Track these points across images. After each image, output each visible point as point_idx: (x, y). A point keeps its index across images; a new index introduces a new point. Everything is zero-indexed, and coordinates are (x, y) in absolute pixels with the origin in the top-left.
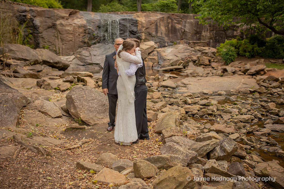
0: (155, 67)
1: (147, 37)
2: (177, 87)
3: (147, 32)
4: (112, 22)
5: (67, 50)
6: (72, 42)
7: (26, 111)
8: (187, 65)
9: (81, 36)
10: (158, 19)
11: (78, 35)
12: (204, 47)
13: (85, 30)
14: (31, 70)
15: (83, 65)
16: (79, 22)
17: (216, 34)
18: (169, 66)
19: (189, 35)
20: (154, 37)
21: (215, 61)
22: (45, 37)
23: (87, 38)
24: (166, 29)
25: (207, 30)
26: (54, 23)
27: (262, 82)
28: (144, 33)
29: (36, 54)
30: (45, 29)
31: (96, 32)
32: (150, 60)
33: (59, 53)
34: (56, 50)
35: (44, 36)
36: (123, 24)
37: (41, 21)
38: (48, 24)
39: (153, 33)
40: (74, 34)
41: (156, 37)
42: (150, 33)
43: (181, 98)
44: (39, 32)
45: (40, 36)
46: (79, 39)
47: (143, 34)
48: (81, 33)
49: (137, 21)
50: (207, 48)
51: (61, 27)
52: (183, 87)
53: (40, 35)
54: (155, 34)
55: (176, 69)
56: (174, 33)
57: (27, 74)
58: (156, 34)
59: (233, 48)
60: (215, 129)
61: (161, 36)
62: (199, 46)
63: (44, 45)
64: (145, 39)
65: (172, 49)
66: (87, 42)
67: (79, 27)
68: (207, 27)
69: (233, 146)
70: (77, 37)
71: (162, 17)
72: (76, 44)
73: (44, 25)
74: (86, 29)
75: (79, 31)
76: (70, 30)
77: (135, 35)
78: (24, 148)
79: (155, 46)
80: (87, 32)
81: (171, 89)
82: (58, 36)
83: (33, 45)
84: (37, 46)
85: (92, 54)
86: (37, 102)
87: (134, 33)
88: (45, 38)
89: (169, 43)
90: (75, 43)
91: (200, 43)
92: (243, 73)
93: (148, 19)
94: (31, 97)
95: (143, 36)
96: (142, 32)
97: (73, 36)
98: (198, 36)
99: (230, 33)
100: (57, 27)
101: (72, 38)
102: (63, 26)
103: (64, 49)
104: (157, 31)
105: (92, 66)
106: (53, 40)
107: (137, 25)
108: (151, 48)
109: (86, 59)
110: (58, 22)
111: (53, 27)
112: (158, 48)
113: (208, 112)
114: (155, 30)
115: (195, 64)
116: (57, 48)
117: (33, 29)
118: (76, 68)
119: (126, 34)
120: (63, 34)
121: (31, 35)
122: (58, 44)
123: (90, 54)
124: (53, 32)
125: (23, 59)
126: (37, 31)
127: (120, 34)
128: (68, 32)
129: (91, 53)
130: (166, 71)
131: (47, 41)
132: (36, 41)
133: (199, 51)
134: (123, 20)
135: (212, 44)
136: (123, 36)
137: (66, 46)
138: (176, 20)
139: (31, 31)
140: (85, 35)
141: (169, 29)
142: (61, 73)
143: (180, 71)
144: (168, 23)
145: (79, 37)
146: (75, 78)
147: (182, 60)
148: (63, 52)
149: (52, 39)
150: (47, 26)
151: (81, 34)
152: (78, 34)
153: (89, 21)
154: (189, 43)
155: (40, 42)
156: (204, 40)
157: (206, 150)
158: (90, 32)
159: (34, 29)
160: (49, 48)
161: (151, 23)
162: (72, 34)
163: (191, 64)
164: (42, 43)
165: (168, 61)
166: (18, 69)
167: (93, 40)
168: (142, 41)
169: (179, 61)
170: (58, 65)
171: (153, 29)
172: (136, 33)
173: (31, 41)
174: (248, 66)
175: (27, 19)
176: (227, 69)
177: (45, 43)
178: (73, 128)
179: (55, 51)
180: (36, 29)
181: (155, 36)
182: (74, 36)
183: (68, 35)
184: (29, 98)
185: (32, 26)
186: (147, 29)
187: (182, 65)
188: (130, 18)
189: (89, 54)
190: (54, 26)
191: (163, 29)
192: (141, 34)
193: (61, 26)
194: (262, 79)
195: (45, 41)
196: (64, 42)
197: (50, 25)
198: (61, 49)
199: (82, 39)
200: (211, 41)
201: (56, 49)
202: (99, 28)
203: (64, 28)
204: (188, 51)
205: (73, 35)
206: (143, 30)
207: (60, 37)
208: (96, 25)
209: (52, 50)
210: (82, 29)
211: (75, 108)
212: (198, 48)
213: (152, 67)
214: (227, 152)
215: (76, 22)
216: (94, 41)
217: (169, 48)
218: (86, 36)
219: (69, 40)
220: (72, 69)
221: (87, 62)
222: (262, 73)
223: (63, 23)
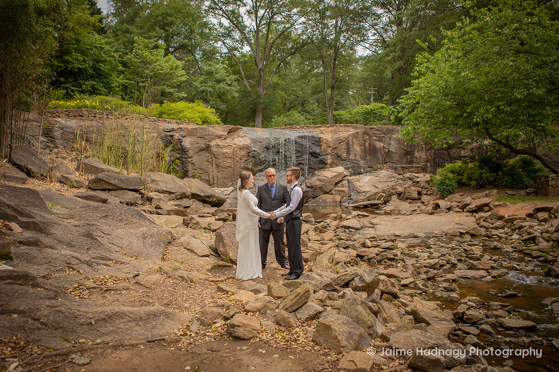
0: (345, 202)
1: (335, 161)
2: (362, 228)
3: (334, 153)
4: (285, 140)
5: (224, 179)
6: (231, 168)
7: (170, 247)
8: (389, 199)
9: (243, 161)
10: (350, 135)
11: (239, 159)
12: (417, 173)
13: (248, 153)
14: (176, 205)
16: (241, 142)
17: (434, 154)
18: (364, 200)
19: (396, 157)
20: (345, 160)
21: (429, 193)
23: (251, 163)
24: (361, 149)
25: (422, 150)
26: (207, 144)
27: (483, 221)
28: (330, 155)
29: (184, 185)
30: (196, 152)
31: (263, 155)
32: (337, 192)
33: (213, 183)
34: (209, 179)
35: (195, 161)
36: (301, 143)
37: (192, 142)
38: (201, 145)
39: (344, 155)
40: (234, 158)
41: (347, 161)
42: (339, 155)
43: (360, 240)
44: (188, 156)
45: (189, 162)
46: (240, 164)
47: (329, 157)
48: (244, 156)
49: (320, 138)
50: (421, 175)
51: (217, 150)
52: (370, 227)
53: (189, 160)
55: (372, 205)
56: (373, 155)
57: (172, 210)
58: (347, 157)
59: (451, 175)
60: (385, 273)
61: (354, 159)
62: (411, 172)
63: (194, 173)
64: (331, 163)
65: (371, 177)
66: (251, 168)
67: (241, 148)
68: (421, 145)
69: (373, 277)
70: (237, 162)
71: (356, 133)
73: (195, 147)
74: (250, 151)
75: (240, 154)
76: (229, 152)
78: (170, 277)
79: (345, 173)
80: (251, 156)
81: (353, 230)
82: (212, 161)
83: (180, 173)
84: (184, 175)
86: (182, 239)
87: (316, 155)
88: (196, 164)
89: (366, 169)
90: (235, 171)
91: (412, 167)
92: (461, 209)
93: (335, 136)
94: (177, 233)
95: (329, 159)
96: (327, 153)
98: (409, 157)
99: (455, 153)
100: (211, 149)
101: (231, 163)
102: (220, 147)
103: (220, 178)
104: (348, 153)
106: (206, 166)
107: (320, 144)
108: (339, 176)
110: (213, 143)
112: (350, 176)
113: (388, 256)
114: (345, 151)
115: (401, 198)
116: (211, 176)
120: (219, 158)
121: (177, 161)
122: (212, 172)
124: (206, 156)
125: (167, 191)
126: (186, 155)
128: (225, 156)
130: (357, 208)
131: (198, 168)
132: (185, 169)
133: (410, 179)
134: (301, 137)
135: (429, 169)
136: (301, 159)
137: (222, 174)
138: (375, 136)
139: (178, 156)
140: (248, 160)
141: (366, 149)
142: (214, 209)
143: (377, 208)
144: (365, 141)
145: (240, 161)
146: (229, 215)
147: (384, 193)
148: (219, 183)
150: (199, 149)
153: (254, 141)
154: (396, 169)
155: (189, 169)
156: (418, 163)
157: (344, 280)
158: (255, 155)
159: (182, 152)
160: (200, 177)
161: (340, 142)
162: (232, 158)
163: (394, 198)
164: (192, 170)
165: (363, 194)
166: (162, 204)
167: (259, 166)
168: (328, 165)
169: (379, 193)
170: (210, 200)
171: (343, 149)
172: (318, 155)
173: (178, 169)
174: (468, 200)
175: (174, 140)
176: (440, 204)
177: (195, 171)
178: (220, 266)
179: (207, 181)
180: (185, 152)
182: (234, 161)
183: (225, 159)
184: (175, 235)
185: (179, 148)
186: (335, 150)
187: (382, 199)
188: (311, 135)
190: (207, 148)
191: (357, 148)
192: (326, 156)
193: (216, 148)
194: (483, 217)
195: (196, 168)
196: (220, 168)
198: (216, 179)
199: (244, 164)
200: (429, 164)
202: (268, 150)
203: (220, 150)
204: (393, 179)
206: (329, 151)
207: (215, 163)
208: (263, 145)
209: (204, 179)
210: (245, 151)
211: (224, 245)
212: (408, 175)
213: (341, 202)
214: (366, 282)
215: (236, 143)
216: (260, 168)
217: (366, 175)
219: (227, 167)
220: (230, 205)
222: (486, 208)
223: (220, 144)
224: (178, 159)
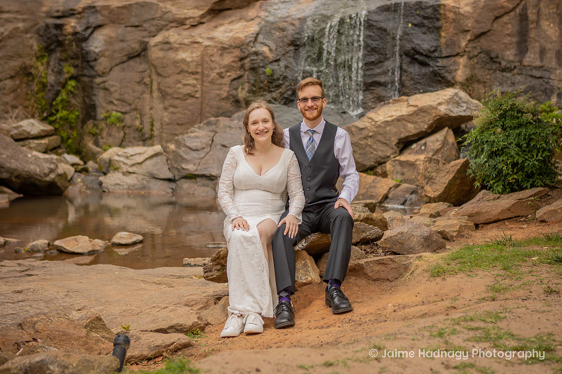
1: (480, 73)
3: (479, 51)
5: (177, 127)
6: (194, 100)
11: (218, 77)
13: (242, 59)
15: (170, 180)
20: (509, 70)
22: (113, 86)
23: (247, 86)
26: (144, 42)
28: (465, 57)
30: (117, 61)
32: (398, 168)
33: (151, 137)
34: (141, 126)
35: (111, 83)
36: (383, 24)
37: (111, 37)
38: (129, 45)
39: (508, 53)
40: (203, 74)
41: (515, 71)
42: (493, 55)
44: (96, 71)
45: (98, 85)
46: (220, 89)
47: (462, 61)
48: (229, 68)
49: (438, 8)
51: (161, 54)
53: (98, 80)
54: (516, 55)
58: (517, 59)
61: (538, 63)
63: (107, 111)
64: (467, 80)
66: (245, 99)
67: (224, 49)
70: (212, 82)
72: (208, 109)
73: (115, 51)
74: (246, 55)
75: (221, 62)
76: (188, 59)
77: (428, 65)
80: (247, 66)
82: (151, 82)
83: (78, 111)
84: (88, 115)
85: (219, 142)
87: (422, 58)
88: (112, 89)
90: (205, 105)
95: (461, 66)
96: (458, 51)
97: (200, 82)
100: (149, 54)
101: (194, 86)
102: (171, 49)
103: (168, 124)
104: (522, 46)
105: (192, 185)
106: (136, 95)
107: (438, 24)
109: (186, 159)
111: (143, 53)
114: (515, 40)
116: (147, 120)
117: (80, 65)
118: (137, 189)
119: (389, 64)
120: (165, 75)
121: (73, 83)
122: (151, 109)
123: (213, 141)
124: (140, 70)
126: (91, 69)
127: (366, 64)
128: (180, 69)
129: (214, 139)
131: (117, 100)
132: (87, 101)
134: (387, 9)
136: (378, 71)
137: (173, 113)
139: (72, 71)
140: (240, 77)
145: (219, 82)
148: (164, 135)
149: (134, 91)
150: (124, 54)
151: (227, 71)
152: (218, 74)
155: (97, 103)
158: (256, 65)
159: (82, 63)
160: (123, 121)
161: (499, 13)
162: (197, 73)
164: (104, 105)
167: (265, 93)
171: (508, 35)
173: (73, 101)
175: (66, 36)
177: (110, 107)
179: (137, 130)
180: (88, 62)
181: (513, 66)
182: (203, 81)
183: (180, 77)
185: (76, 54)
186: (483, 40)
189: (207, 140)
190: (141, 53)
191: (550, 30)
192: (453, 59)
193: (161, 49)
195: (111, 99)
196: (168, 100)
197: (133, 49)
198: (157, 125)
199: (228, 89)
201: (141, 124)
202: (296, 50)
203: (171, 55)
205: (197, 76)
206: (463, 44)
207: (156, 87)
208: (286, 36)
209: (129, 127)
210: (233, 55)
213: (386, 197)
216: (268, 97)
218: (246, 77)
219: (185, 95)
220: (125, 191)
221: (183, 169)
223: (172, 40)
224: (72, 78)
